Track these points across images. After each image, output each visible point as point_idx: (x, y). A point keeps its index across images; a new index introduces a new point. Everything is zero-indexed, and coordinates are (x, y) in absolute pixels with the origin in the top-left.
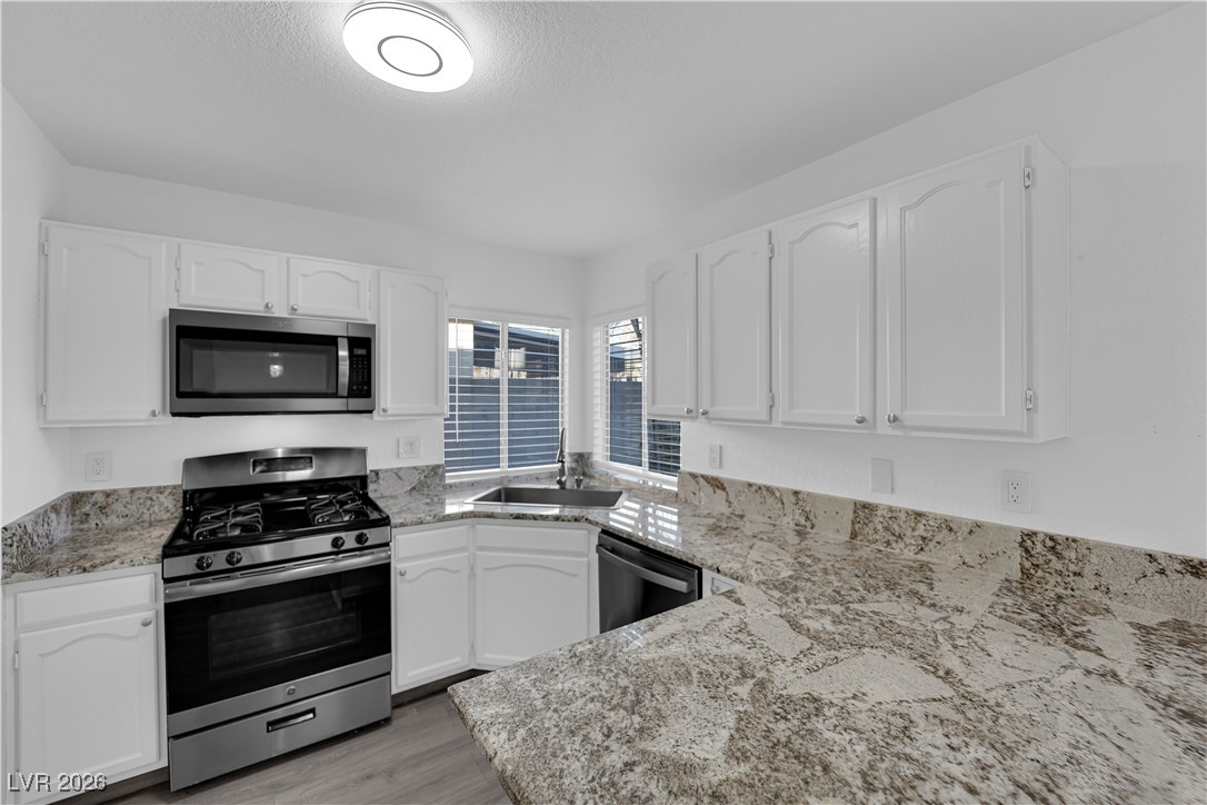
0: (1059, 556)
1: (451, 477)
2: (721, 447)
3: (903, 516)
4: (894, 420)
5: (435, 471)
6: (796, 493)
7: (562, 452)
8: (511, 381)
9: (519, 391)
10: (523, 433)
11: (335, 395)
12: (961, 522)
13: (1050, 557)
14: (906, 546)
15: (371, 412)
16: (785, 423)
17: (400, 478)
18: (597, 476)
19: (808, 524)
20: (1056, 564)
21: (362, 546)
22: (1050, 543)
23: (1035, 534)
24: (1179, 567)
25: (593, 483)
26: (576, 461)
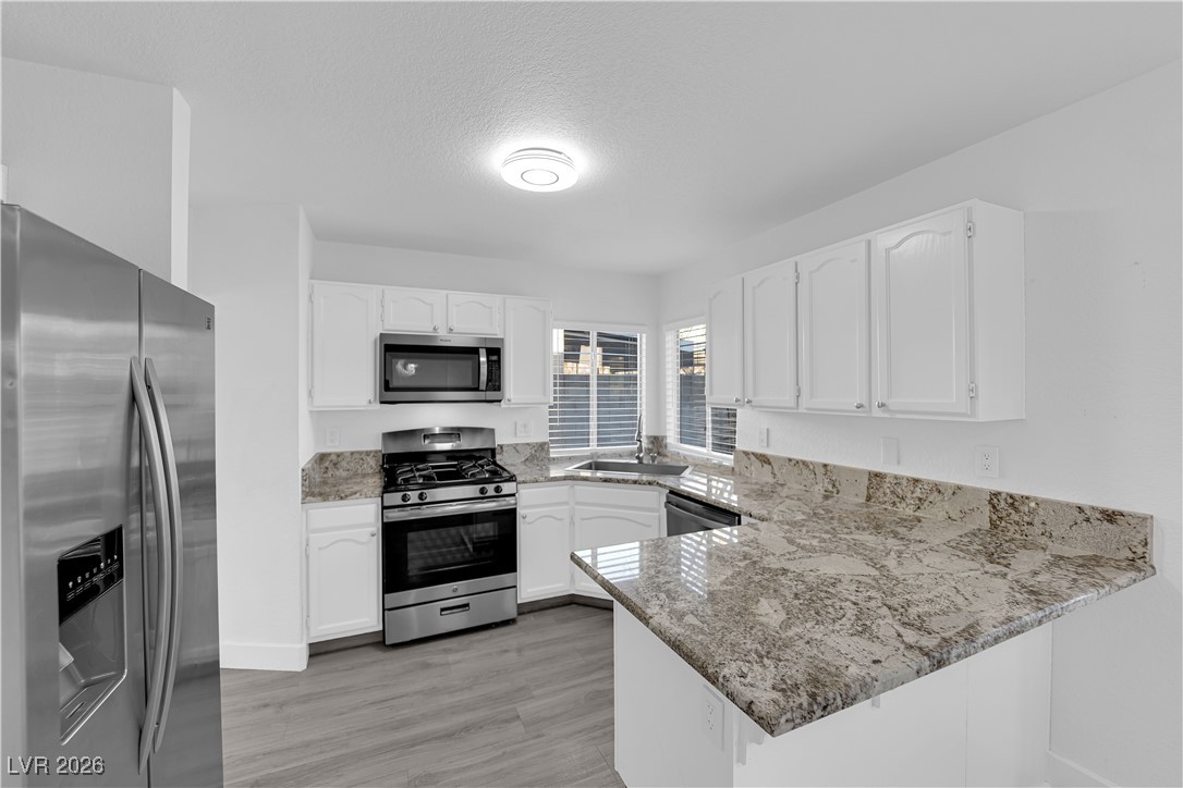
0: (1017, 510)
1: (554, 453)
2: (768, 430)
3: (904, 482)
4: (882, 405)
5: (542, 447)
6: (825, 466)
7: (639, 433)
8: (600, 377)
9: (605, 385)
10: (609, 419)
11: (477, 389)
12: (946, 485)
13: (1011, 511)
14: (907, 505)
15: (500, 401)
16: (808, 409)
17: (517, 451)
18: (669, 455)
19: (835, 490)
20: (1015, 517)
21: (499, 494)
22: (1010, 501)
23: (1000, 493)
24: (1099, 516)
25: (665, 460)
26: (652, 442)
